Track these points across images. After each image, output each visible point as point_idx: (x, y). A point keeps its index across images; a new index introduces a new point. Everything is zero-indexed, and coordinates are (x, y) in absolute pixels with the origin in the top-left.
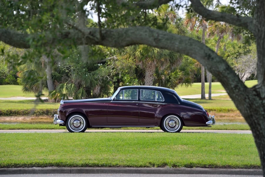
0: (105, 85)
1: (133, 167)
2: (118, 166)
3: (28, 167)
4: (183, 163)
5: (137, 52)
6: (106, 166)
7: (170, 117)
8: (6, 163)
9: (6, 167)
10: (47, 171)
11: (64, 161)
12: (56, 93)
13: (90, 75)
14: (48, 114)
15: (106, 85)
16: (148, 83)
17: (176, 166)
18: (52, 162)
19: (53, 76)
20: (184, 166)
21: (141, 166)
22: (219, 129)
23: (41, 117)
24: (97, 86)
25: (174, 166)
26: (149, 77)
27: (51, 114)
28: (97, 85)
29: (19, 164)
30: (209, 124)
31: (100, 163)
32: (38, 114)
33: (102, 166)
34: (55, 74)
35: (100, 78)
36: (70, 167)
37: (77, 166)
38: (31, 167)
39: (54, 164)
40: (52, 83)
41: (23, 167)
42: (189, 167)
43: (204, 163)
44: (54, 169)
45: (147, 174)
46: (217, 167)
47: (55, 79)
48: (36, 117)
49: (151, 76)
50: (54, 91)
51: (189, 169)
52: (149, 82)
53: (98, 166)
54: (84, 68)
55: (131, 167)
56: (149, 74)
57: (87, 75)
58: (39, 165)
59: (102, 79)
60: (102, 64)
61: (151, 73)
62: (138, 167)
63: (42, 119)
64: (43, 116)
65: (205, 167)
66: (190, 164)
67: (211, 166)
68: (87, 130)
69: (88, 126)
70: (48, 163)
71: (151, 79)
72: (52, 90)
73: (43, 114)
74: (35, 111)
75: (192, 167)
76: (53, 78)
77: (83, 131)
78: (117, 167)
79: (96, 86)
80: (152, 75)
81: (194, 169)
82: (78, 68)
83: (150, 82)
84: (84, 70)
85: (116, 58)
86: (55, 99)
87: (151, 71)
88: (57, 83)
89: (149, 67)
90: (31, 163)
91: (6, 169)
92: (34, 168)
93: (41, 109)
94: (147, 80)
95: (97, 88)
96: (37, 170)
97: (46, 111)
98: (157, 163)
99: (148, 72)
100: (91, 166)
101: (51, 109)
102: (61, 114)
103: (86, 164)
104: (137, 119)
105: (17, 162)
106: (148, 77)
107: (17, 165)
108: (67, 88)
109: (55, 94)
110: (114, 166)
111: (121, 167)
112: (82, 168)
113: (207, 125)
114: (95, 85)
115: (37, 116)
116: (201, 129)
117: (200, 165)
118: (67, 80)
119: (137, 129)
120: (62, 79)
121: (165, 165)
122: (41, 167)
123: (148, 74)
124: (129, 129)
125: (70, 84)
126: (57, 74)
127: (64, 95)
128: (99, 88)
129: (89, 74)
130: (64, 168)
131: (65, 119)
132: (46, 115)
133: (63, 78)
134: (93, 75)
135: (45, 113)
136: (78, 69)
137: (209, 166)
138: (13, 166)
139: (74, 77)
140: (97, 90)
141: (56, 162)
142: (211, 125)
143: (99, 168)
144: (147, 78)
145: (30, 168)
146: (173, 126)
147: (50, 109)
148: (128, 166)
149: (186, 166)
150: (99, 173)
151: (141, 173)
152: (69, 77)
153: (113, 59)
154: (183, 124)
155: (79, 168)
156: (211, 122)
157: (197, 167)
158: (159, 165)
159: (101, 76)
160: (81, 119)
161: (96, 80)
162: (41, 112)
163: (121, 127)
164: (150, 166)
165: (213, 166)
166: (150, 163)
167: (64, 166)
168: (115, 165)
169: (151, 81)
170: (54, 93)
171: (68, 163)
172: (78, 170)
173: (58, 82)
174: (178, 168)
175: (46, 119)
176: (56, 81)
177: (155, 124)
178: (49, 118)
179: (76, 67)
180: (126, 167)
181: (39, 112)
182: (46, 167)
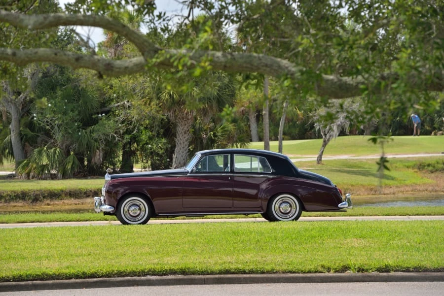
0: (111, 149)
1: (298, 273)
2: (275, 271)
3: (138, 276)
4: (373, 265)
5: (164, 94)
6: (257, 272)
7: (282, 198)
8: (104, 270)
9: (105, 276)
10: (169, 281)
11: (191, 266)
12: (29, 164)
13: (86, 133)
14: (24, 199)
15: (113, 148)
16: (180, 144)
17: (363, 270)
18: (173, 267)
19: (23, 136)
20: (376, 271)
21: (310, 272)
22: (351, 216)
23: (13, 204)
24: (98, 151)
25: (360, 270)
26: (183, 135)
27: (29, 199)
28: (98, 148)
29: (124, 271)
30: (342, 206)
31: (247, 269)
32: (7, 199)
33: (251, 272)
34: (26, 133)
35: (102, 137)
36: (201, 274)
37: (212, 273)
38: (144, 276)
39: (178, 270)
40: (21, 148)
41: (131, 276)
42: (383, 272)
43: (406, 265)
44: (179, 277)
45: (321, 282)
46: (426, 270)
47: (26, 140)
48: (6, 204)
49: (185, 133)
50: (25, 162)
51: (385, 274)
52: (182, 143)
53: (244, 272)
54: (76, 121)
55: (294, 272)
56: (183, 129)
57: (80, 134)
58: (154, 273)
59: (106, 140)
60: (104, 114)
61: (185, 128)
62: (305, 273)
63: (15, 206)
64: (16, 202)
65: (407, 270)
66: (384, 267)
67: (417, 269)
68: (151, 221)
69: (153, 214)
70: (168, 269)
71: (186, 138)
72: (22, 160)
73: (16, 199)
74: (2, 194)
75: (388, 271)
76: (21, 139)
77: (145, 222)
78: (274, 273)
79: (96, 151)
80: (188, 131)
81: (392, 273)
82: (65, 121)
83: (184, 143)
84: (76, 124)
85: (128, 104)
86: (28, 174)
87: (186, 125)
88: (29, 148)
89: (183, 119)
90: (142, 269)
91: (106, 279)
92: (149, 277)
93: (12, 191)
94: (179, 139)
95: (98, 154)
96: (153, 281)
97: (21, 194)
98: (333, 266)
99: (181, 127)
100: (233, 273)
101: (29, 190)
102: (109, 196)
103: (227, 270)
104: (231, 202)
105: (122, 269)
106: (181, 136)
107: (121, 273)
108: (48, 155)
109: (27, 165)
110: (268, 272)
111: (280, 273)
112: (222, 276)
113: (339, 209)
114: (94, 150)
115: (6, 201)
116: (323, 216)
117: (399, 268)
118: (47, 142)
119: (222, 218)
120: (38, 141)
121: (345, 268)
122: (159, 276)
123: (180, 129)
124: (209, 218)
125: (53, 149)
126: (30, 133)
127: (44, 167)
128: (101, 154)
129: (83, 131)
130: (193, 276)
131: (116, 204)
132: (20, 201)
133: (39, 138)
134: (91, 132)
135: (19, 198)
136: (67, 124)
137: (414, 269)
138: (116, 274)
139: (58, 136)
140: (98, 157)
141: (180, 267)
142: (346, 209)
143: (248, 276)
144: (179, 137)
145: (143, 278)
146: (288, 212)
147: (27, 191)
148: (291, 272)
149: (379, 270)
150: (247, 283)
151: (312, 282)
152: (51, 137)
153: (123, 106)
154: (303, 208)
155: (217, 276)
156: (346, 204)
157: (396, 271)
158: (336, 269)
159: (104, 134)
160: (142, 204)
161: (96, 141)
162: (13, 195)
163: (203, 216)
164: (324, 271)
165: (421, 269)
166: (323, 266)
167: (193, 273)
168: (270, 270)
169: (186, 141)
170: (25, 163)
171: (197, 269)
172: (216, 278)
173: (31, 146)
174: (366, 273)
175: (22, 206)
176: (27, 144)
177: (258, 209)
178: (26, 205)
179: (63, 121)
180: (287, 273)
181: (10, 196)
182: (165, 275)
